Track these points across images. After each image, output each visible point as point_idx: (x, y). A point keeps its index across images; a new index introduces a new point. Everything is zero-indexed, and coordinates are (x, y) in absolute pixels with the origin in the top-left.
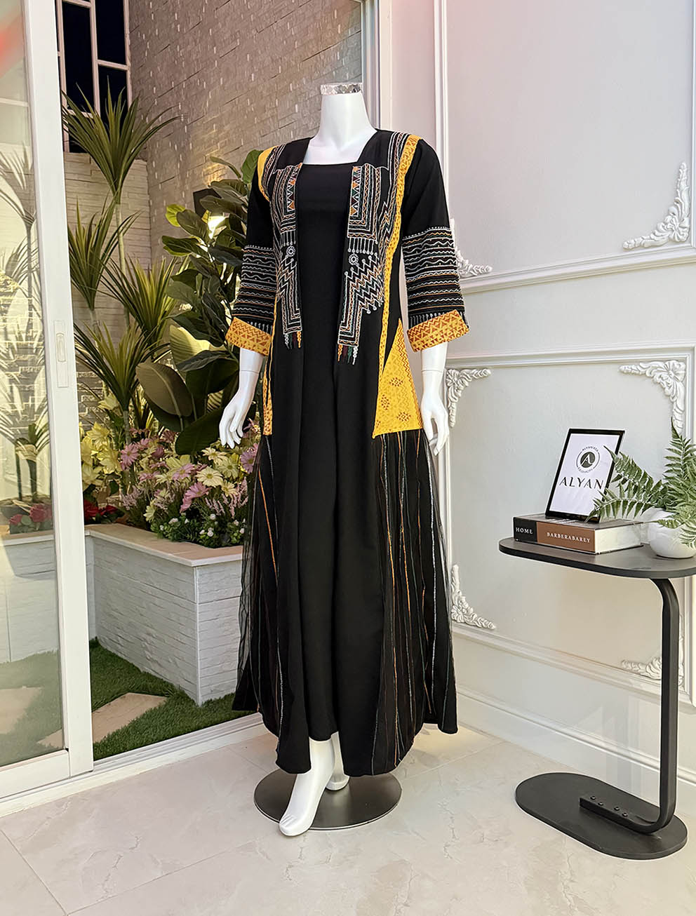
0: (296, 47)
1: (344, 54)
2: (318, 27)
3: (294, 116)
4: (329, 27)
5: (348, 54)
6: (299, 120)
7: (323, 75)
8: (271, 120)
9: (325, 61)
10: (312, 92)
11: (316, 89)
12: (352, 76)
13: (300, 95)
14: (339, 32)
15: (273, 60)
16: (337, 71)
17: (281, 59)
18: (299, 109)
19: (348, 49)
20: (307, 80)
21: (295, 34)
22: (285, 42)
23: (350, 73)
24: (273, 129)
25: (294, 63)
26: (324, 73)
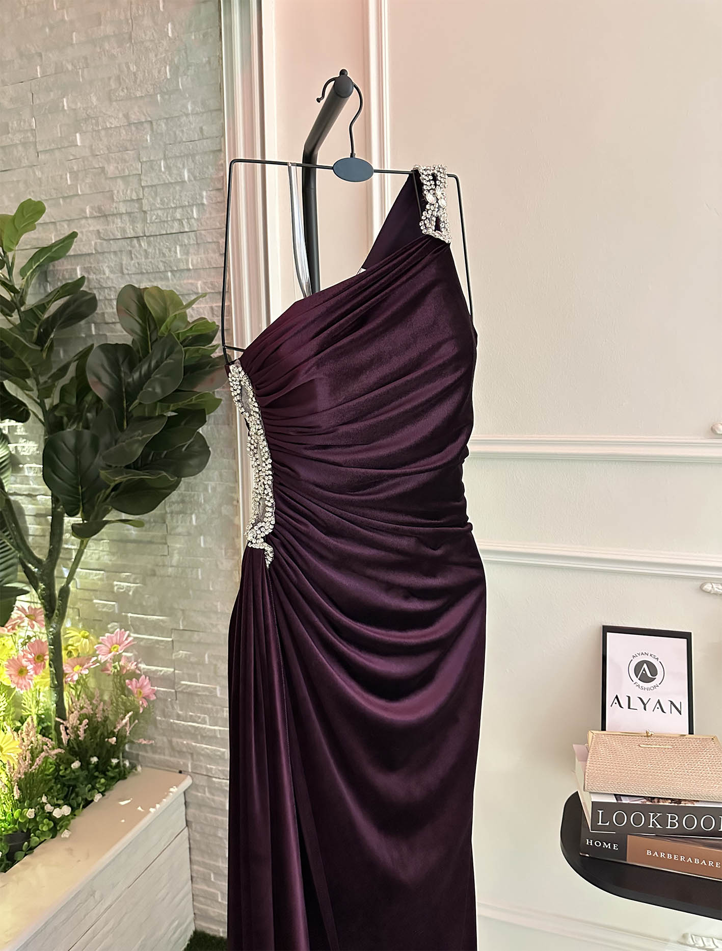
0: (74, 42)
1: (182, 69)
2: (122, 18)
3: (72, 150)
4: (147, 22)
5: (191, 72)
6: (84, 159)
7: (136, 98)
8: (20, 148)
9: (140, 76)
10: (112, 120)
11: (121, 115)
12: (198, 109)
13: (86, 120)
14: (170, 34)
15: (21, 55)
16: (167, 97)
17: (40, 55)
18: (82, 140)
19: (189, 66)
20: (98, 99)
21: (72, 22)
22: (47, 30)
23: (194, 103)
24: (25, 162)
25: (70, 67)
26: (138, 94)
